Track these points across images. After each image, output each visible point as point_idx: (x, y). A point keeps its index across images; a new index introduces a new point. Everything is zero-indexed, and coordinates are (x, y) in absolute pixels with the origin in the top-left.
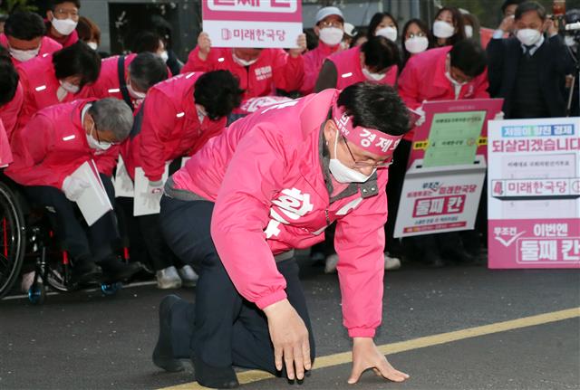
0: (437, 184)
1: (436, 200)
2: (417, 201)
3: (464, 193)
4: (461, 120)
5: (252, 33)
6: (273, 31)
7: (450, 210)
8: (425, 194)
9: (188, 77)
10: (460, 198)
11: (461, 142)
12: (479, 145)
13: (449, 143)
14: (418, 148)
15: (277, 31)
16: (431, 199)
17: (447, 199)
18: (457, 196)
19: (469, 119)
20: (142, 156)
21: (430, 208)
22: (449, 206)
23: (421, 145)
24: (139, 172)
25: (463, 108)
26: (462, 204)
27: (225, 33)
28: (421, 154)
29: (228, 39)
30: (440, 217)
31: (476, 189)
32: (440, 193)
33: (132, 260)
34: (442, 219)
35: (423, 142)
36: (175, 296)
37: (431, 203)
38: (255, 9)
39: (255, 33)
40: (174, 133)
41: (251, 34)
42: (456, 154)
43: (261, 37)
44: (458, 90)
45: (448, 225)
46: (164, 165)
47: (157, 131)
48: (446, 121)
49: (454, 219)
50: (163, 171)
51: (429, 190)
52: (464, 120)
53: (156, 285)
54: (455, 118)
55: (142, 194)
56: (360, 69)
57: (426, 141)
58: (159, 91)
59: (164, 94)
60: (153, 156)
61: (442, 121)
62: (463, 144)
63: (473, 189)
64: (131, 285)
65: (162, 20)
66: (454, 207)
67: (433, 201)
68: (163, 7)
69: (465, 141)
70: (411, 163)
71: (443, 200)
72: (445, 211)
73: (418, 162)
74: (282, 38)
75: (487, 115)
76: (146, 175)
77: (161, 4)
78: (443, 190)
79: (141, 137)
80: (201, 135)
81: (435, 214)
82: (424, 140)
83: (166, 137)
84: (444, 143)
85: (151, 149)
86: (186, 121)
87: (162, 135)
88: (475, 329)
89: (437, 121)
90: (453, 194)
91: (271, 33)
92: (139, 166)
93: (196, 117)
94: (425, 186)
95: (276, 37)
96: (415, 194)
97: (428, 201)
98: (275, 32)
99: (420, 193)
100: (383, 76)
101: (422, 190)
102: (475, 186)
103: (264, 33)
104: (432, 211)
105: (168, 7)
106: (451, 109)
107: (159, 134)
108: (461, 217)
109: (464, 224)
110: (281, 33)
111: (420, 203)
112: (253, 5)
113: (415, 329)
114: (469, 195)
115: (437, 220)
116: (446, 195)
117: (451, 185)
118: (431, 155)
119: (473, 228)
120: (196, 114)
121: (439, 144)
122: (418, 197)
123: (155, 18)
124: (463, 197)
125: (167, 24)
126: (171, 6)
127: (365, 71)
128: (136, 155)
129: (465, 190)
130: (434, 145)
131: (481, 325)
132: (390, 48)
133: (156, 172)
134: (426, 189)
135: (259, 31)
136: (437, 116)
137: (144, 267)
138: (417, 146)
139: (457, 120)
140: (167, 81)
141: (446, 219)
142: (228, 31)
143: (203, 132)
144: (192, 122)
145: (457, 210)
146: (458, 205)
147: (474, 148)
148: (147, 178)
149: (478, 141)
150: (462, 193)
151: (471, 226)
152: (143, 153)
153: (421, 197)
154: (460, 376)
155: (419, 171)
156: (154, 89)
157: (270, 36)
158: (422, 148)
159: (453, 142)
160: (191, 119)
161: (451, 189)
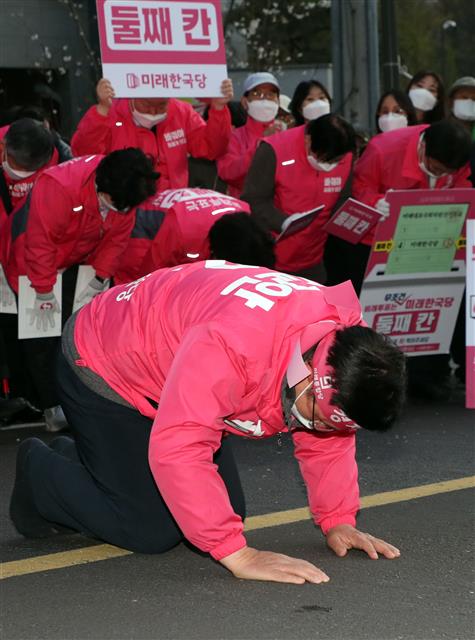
0: (403, 295)
1: (402, 316)
2: (376, 318)
3: (437, 308)
4: (435, 215)
5: (165, 79)
6: (190, 75)
7: (419, 328)
8: (388, 307)
9: (87, 160)
10: (432, 314)
11: (435, 244)
12: (459, 247)
13: (419, 244)
14: (381, 250)
15: (196, 76)
16: (395, 314)
17: (415, 316)
18: (429, 312)
19: (446, 214)
20: (27, 261)
21: (393, 326)
22: (418, 324)
23: (384, 246)
24: (24, 282)
25: (438, 199)
26: (435, 323)
27: (130, 79)
28: (383, 258)
29: (135, 87)
30: (406, 337)
31: (454, 303)
32: (407, 307)
33: (14, 395)
34: (408, 340)
35: (387, 243)
36: (67, 438)
37: (394, 320)
38: (167, 48)
39: (169, 79)
40: (69, 232)
41: (163, 80)
42: (429, 258)
43: (177, 84)
44: (433, 182)
45: (417, 348)
46: (56, 273)
47: (47, 230)
48: (416, 216)
49: (422, 340)
50: (55, 281)
51: (393, 302)
52: (440, 215)
53: (45, 426)
54: (428, 212)
55: (28, 311)
56: (306, 156)
57: (391, 241)
58: (51, 177)
59: (56, 181)
60: (42, 261)
61: (411, 216)
62: (438, 245)
63: (449, 302)
64: (13, 427)
65: (48, 90)
66: (424, 324)
67: (398, 317)
68: (49, 73)
69: (441, 242)
70: (371, 269)
71: (410, 316)
72: (412, 330)
73: (379, 267)
74: (202, 85)
75: (469, 209)
76: (32, 286)
77: (47, 70)
78: (410, 303)
79: (26, 236)
80: (104, 235)
81: (399, 333)
82: (388, 240)
83: (59, 237)
84: (413, 244)
85: (38, 252)
86: (85, 216)
87: (55, 235)
88: (449, 482)
89: (405, 216)
90: (424, 309)
91: (188, 78)
92: (24, 274)
93: (97, 211)
94: (387, 298)
95: (196, 84)
96: (375, 308)
97: (392, 316)
98: (193, 78)
99: (381, 307)
100: (334, 166)
101: (384, 303)
102: (452, 299)
103: (179, 78)
104: (396, 329)
105: (55, 73)
106: (422, 200)
107: (50, 233)
108: (432, 338)
109: (436, 346)
110: (201, 78)
111: (381, 319)
112: (164, 42)
113: (374, 483)
114: (444, 310)
115: (402, 341)
116: (415, 309)
117: (421, 298)
118: (397, 259)
119: (448, 352)
120: (98, 207)
121: (407, 245)
122: (378, 312)
123: (39, 88)
124: (437, 313)
125: (55, 96)
126: (60, 72)
127: (311, 158)
128: (20, 260)
129: (439, 304)
130: (400, 247)
131: (455, 478)
132: (343, 131)
133: (46, 282)
134: (389, 302)
135: (173, 76)
136: (405, 210)
137: (28, 403)
138: (379, 247)
139: (430, 215)
140: (61, 165)
141: (413, 340)
142: (134, 77)
143: (106, 232)
144: (93, 218)
145: (428, 329)
146: (429, 323)
147: (453, 251)
148: (33, 290)
149: (457, 242)
150: (435, 307)
151: (445, 349)
152: (30, 256)
153: (383, 312)
154: (430, 540)
155: (381, 278)
156: (44, 174)
157: (188, 82)
158: (386, 249)
159: (425, 243)
160: (91, 214)
161: (421, 302)
